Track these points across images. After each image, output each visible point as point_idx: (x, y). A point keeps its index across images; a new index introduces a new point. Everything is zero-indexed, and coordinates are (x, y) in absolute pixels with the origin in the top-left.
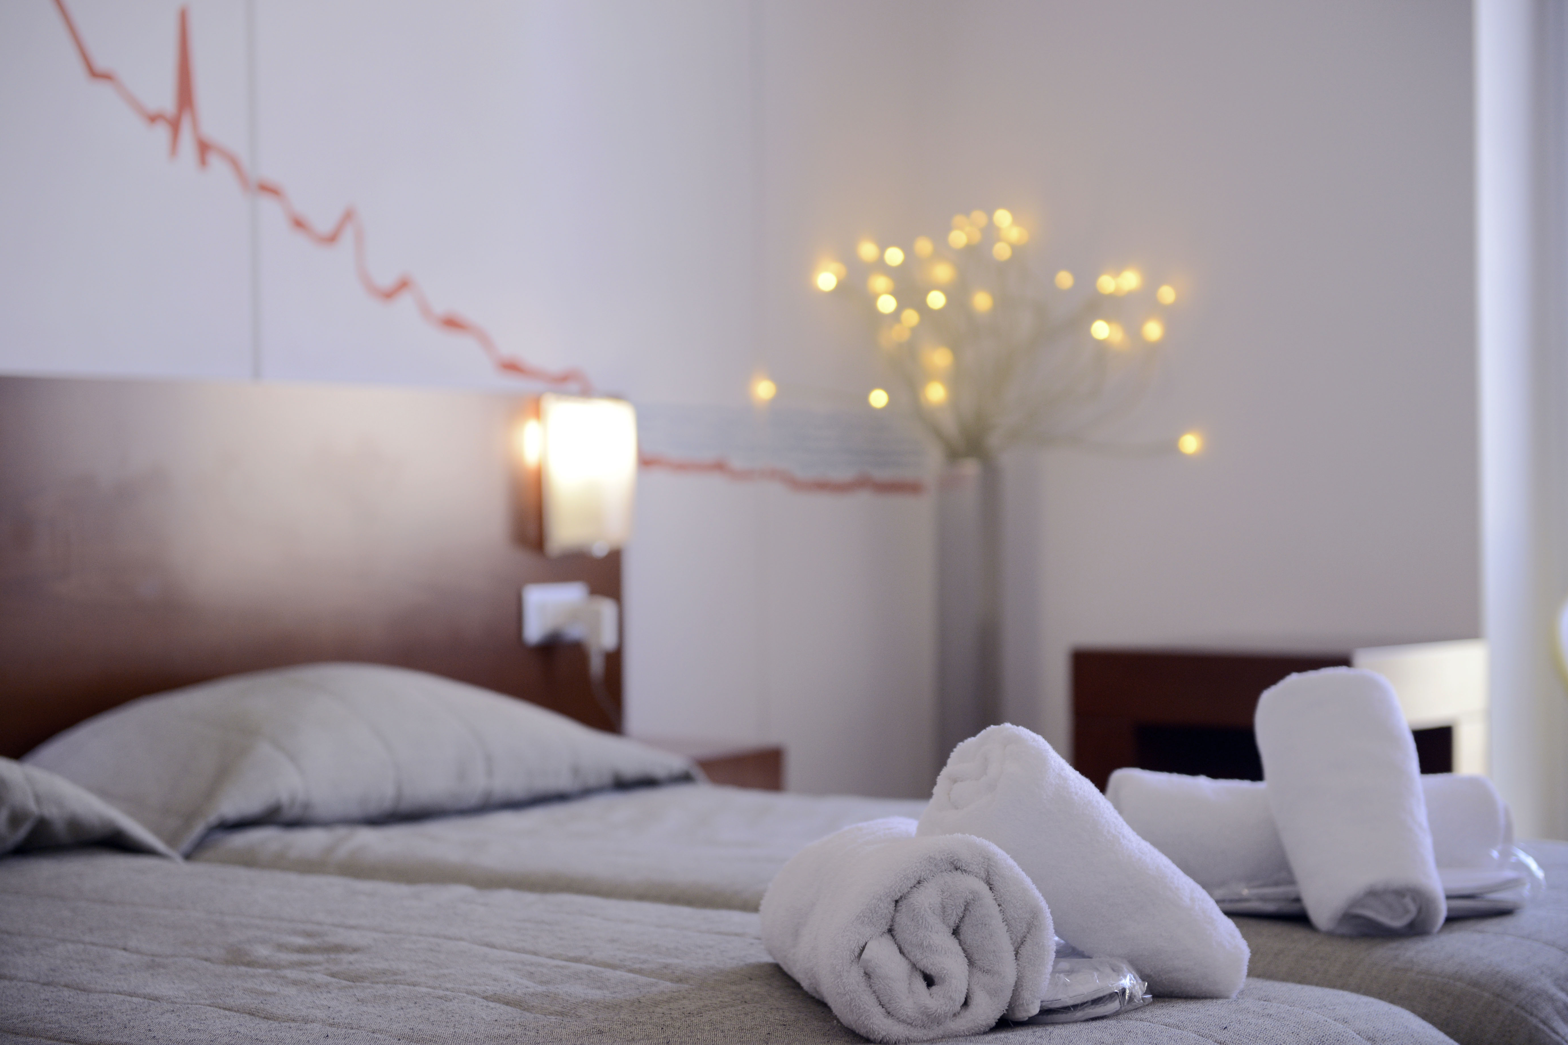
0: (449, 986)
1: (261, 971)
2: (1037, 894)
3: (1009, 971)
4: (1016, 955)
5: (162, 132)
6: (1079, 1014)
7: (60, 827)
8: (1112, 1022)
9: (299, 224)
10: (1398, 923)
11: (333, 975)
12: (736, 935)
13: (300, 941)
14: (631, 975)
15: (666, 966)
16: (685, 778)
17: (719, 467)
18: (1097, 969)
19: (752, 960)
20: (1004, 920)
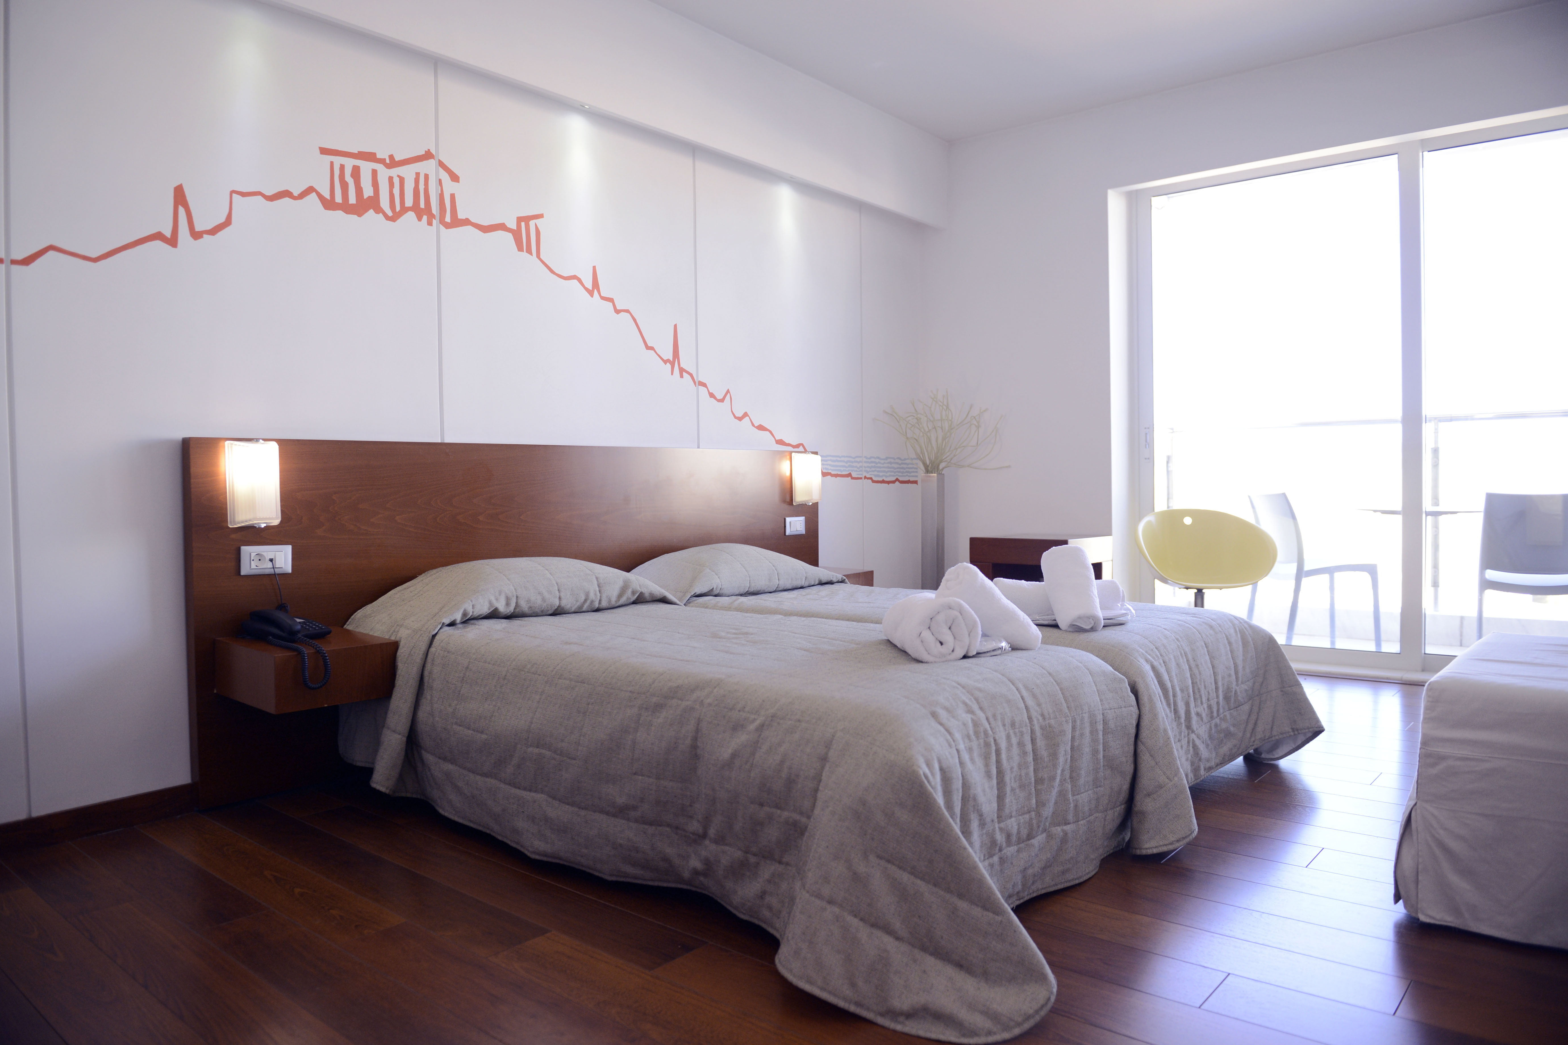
0: (785, 645)
1: (724, 640)
2: (976, 616)
3: (967, 640)
4: (969, 635)
5: (669, 365)
6: (988, 654)
7: (647, 595)
8: (999, 657)
9: (712, 395)
10: (1088, 627)
11: (747, 641)
12: (873, 630)
13: (734, 631)
14: (842, 643)
15: (853, 640)
16: (843, 581)
17: (849, 475)
18: (994, 641)
19: (880, 638)
20: (966, 625)
